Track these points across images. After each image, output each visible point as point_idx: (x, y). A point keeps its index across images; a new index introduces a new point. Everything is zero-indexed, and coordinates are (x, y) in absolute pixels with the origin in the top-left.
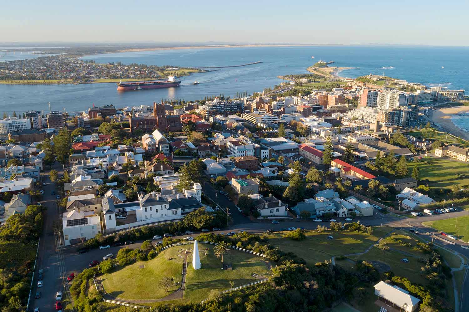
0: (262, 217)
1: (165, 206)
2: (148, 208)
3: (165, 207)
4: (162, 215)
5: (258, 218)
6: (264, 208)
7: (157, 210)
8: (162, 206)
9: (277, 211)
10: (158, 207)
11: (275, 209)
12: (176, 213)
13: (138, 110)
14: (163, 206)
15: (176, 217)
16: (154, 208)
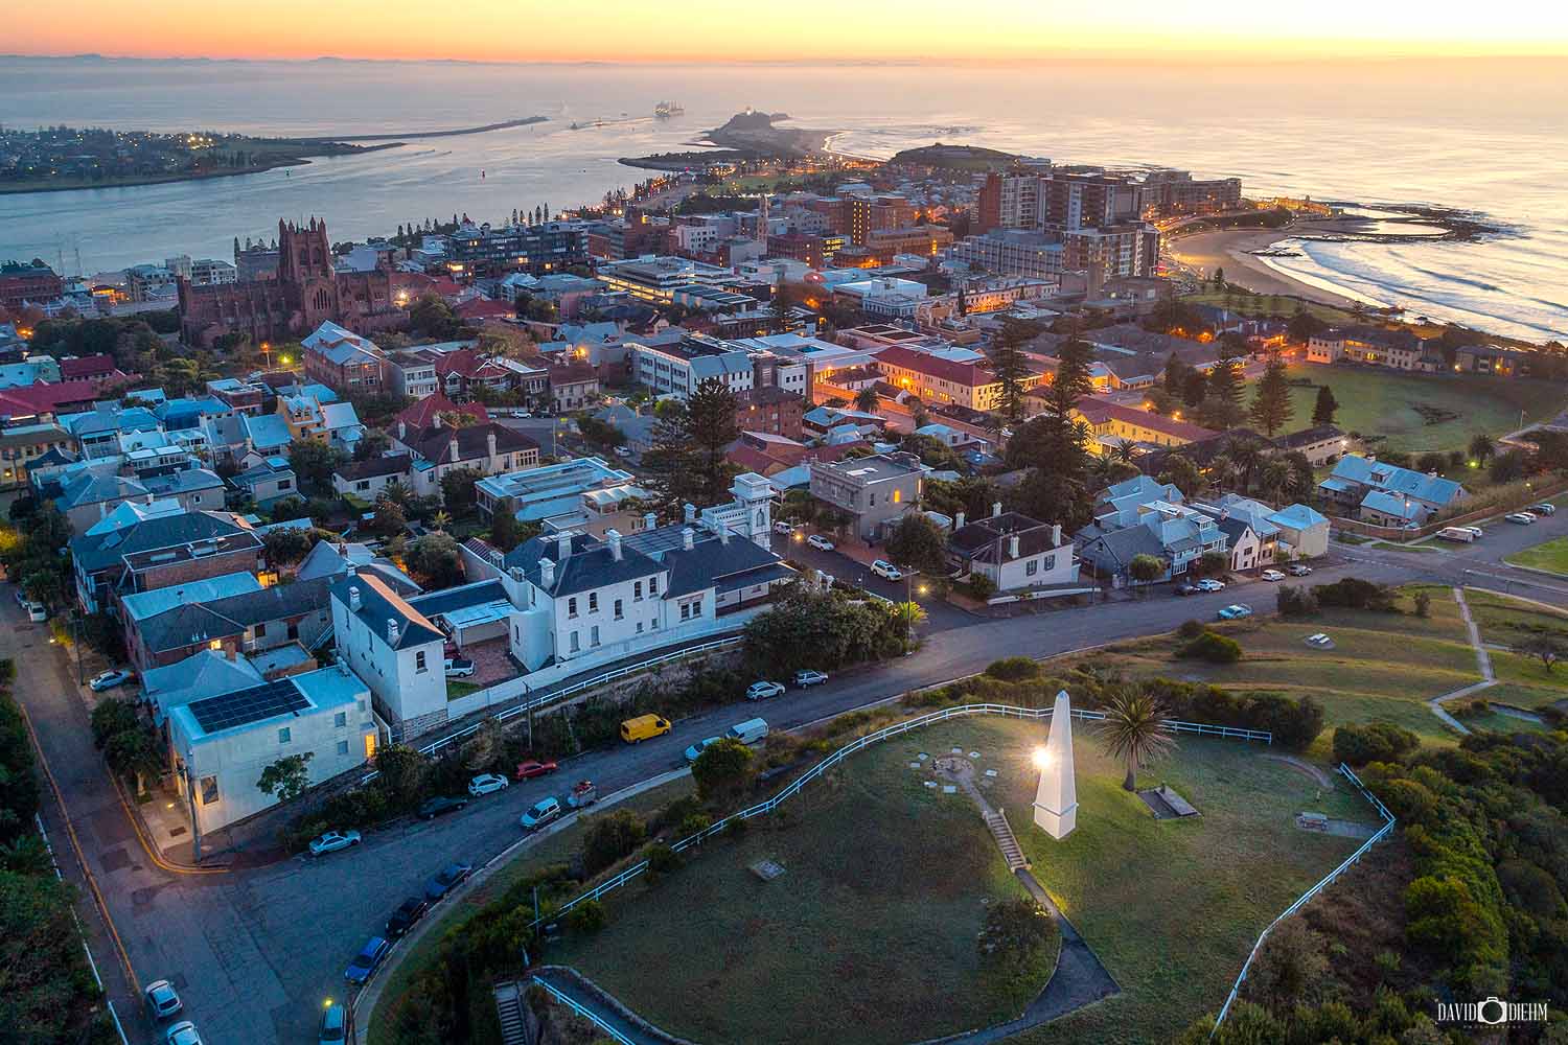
0: (1005, 594)
1: (653, 581)
2: (582, 598)
3: (653, 589)
4: (639, 625)
5: (992, 602)
6: (1007, 558)
7: (618, 603)
8: (638, 585)
9: (1049, 565)
10: (624, 589)
11: (1040, 558)
12: (697, 610)
13: (157, 276)
14: (645, 581)
15: (692, 629)
16: (607, 594)
